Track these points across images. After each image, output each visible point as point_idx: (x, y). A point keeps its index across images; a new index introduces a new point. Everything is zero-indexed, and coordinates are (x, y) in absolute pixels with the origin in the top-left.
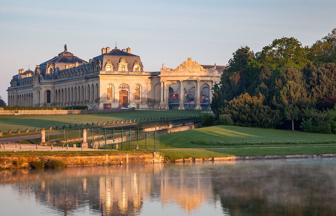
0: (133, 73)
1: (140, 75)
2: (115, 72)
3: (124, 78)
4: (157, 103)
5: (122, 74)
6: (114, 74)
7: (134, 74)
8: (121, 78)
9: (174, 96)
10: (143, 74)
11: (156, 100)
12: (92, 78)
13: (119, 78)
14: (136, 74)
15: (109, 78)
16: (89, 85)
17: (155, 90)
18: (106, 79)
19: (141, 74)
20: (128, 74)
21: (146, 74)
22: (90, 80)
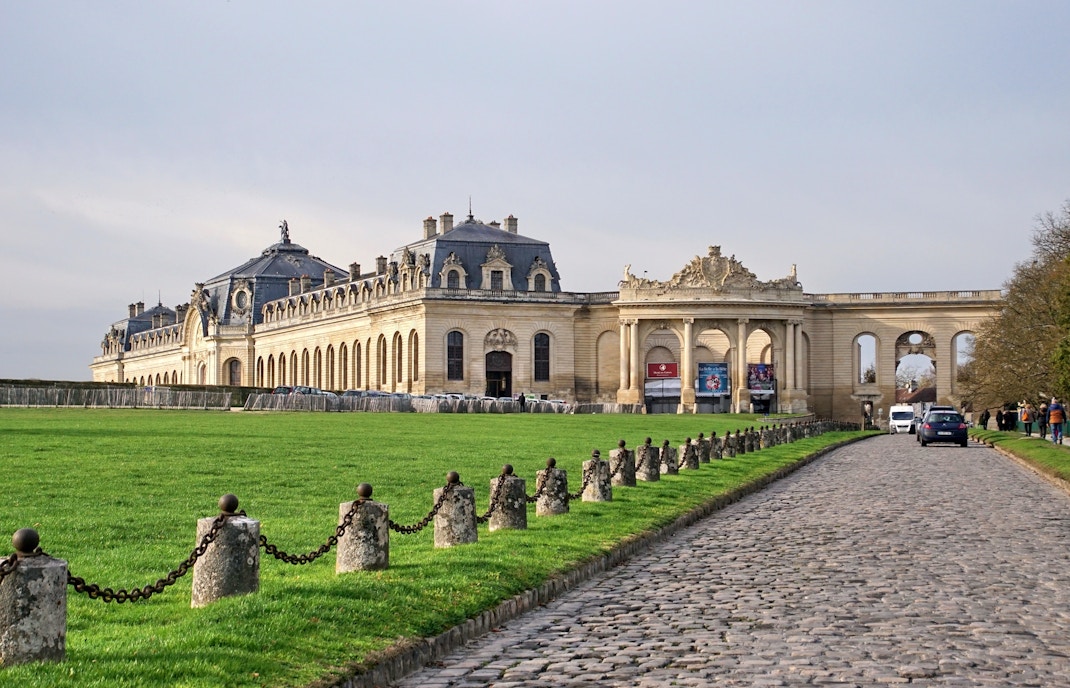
0: (528, 294)
1: (550, 302)
2: (473, 293)
3: (500, 312)
4: (605, 392)
5: (496, 299)
6: (468, 297)
7: (533, 300)
8: (493, 311)
9: (663, 368)
10: (561, 298)
11: (602, 382)
12: (394, 310)
13: (485, 312)
14: (540, 300)
15: (455, 310)
16: (382, 335)
17: (600, 351)
18: (446, 315)
19: (554, 300)
20: (513, 299)
21: (569, 299)
22: (389, 318)
